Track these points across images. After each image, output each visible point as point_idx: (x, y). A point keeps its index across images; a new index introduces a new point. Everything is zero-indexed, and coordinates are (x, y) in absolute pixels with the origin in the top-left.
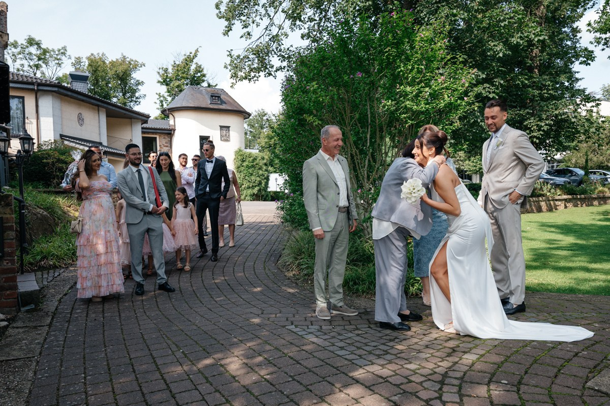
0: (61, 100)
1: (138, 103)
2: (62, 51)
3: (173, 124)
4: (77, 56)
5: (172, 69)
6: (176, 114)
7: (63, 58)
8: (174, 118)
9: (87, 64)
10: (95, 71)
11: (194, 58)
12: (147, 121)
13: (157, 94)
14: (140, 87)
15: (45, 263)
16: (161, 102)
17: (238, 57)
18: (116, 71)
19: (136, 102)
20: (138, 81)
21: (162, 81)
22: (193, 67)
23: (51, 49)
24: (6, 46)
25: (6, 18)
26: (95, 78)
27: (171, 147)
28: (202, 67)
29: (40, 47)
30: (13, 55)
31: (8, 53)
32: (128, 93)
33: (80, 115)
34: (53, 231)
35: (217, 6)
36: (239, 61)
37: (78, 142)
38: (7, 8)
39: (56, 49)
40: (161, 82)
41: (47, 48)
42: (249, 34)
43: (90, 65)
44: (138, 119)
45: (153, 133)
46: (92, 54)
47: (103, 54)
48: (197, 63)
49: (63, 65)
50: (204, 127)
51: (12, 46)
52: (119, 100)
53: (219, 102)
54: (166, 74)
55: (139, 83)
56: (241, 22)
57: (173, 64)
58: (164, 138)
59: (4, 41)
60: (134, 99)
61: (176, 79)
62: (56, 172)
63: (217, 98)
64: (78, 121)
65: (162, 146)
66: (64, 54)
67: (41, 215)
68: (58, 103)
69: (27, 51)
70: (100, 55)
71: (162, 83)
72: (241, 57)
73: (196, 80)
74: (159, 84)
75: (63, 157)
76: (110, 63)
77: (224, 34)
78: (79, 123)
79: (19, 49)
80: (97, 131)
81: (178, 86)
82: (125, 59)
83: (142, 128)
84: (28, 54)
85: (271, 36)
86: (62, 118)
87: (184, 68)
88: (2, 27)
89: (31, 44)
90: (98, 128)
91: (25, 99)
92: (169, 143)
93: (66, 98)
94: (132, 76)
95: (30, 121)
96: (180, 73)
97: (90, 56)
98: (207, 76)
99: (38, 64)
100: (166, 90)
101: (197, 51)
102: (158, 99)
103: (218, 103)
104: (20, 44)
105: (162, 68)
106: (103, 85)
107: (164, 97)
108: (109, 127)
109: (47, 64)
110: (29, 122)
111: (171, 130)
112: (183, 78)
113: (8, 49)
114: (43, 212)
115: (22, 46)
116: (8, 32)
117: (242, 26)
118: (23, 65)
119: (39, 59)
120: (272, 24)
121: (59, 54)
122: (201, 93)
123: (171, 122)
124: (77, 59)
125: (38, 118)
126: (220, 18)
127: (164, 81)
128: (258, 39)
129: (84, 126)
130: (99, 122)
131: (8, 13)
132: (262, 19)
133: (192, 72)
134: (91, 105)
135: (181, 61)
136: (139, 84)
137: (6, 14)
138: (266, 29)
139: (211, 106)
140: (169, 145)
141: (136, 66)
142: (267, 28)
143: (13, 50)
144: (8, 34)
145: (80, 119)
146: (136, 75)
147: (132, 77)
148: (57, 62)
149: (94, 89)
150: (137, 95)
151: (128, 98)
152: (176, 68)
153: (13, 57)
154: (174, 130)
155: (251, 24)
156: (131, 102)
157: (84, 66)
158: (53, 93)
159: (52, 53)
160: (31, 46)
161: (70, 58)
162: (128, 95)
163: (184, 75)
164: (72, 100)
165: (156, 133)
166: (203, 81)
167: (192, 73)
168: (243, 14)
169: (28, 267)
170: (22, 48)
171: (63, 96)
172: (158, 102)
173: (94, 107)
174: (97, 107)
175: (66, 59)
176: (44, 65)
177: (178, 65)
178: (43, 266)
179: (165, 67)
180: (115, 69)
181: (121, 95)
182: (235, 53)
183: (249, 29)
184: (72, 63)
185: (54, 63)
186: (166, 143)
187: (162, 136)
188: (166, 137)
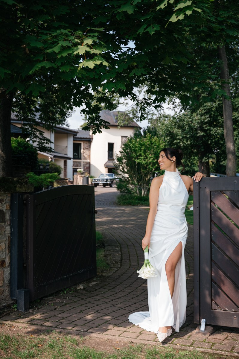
12: (76, 135)
44: (71, 134)
45: (79, 141)
58: (86, 143)
65: (85, 149)
83: (74, 138)
92: (89, 146)
111: (90, 139)
122: (110, 115)
123: (91, 134)
130: (51, 138)
139: (116, 124)
154: (92, 139)
165: (81, 141)
186: (87, 146)
187: (85, 142)
188: (87, 143)
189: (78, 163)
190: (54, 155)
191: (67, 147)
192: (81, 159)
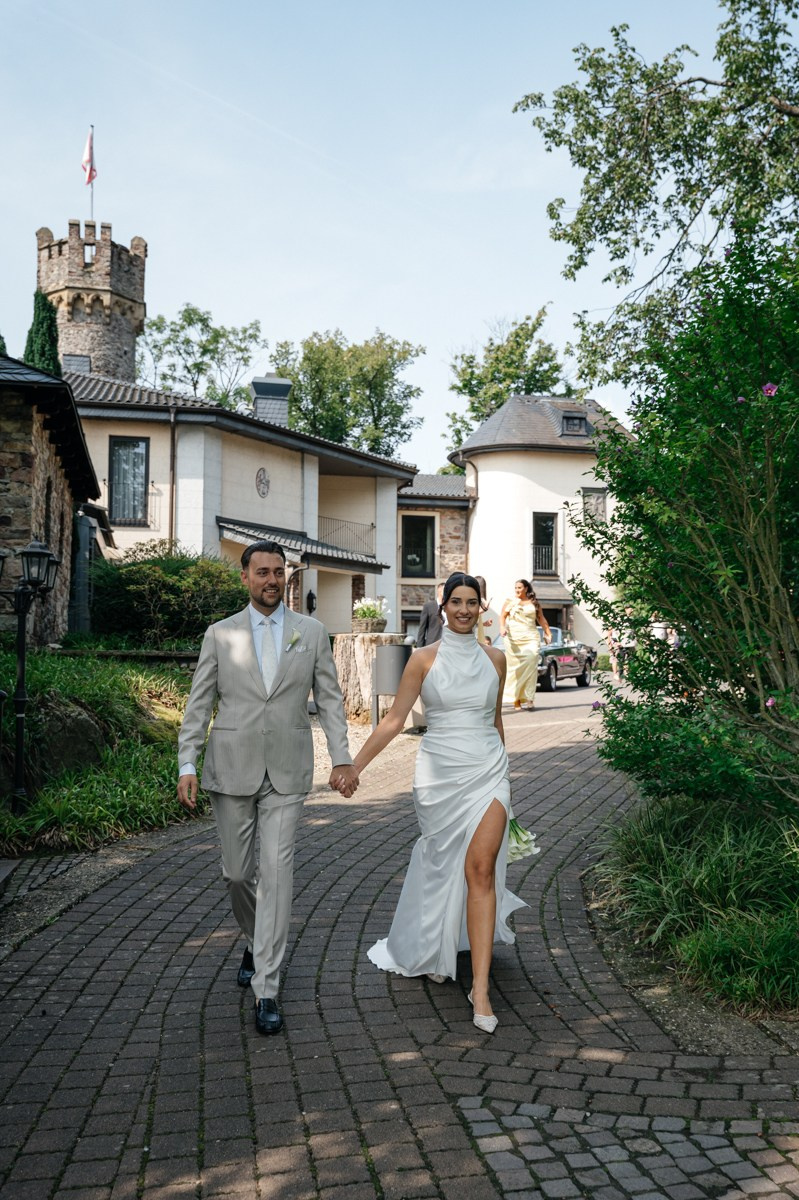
0: (224, 441)
1: (405, 437)
2: (251, 332)
3: (474, 485)
4: (282, 341)
5: (485, 357)
6: (481, 463)
7: (252, 346)
8: (477, 472)
9: (301, 355)
10: (317, 371)
11: (535, 329)
12: (411, 481)
13: (448, 415)
14: (412, 401)
15: (51, 838)
16: (458, 432)
17: (600, 326)
18: (361, 369)
19: (401, 435)
20: (408, 387)
21: (460, 385)
22: (532, 351)
23: (229, 329)
24: (139, 330)
25: (143, 270)
26: (317, 386)
27: (467, 538)
28: (554, 348)
29: (207, 326)
30: (155, 347)
31: (147, 343)
32: (386, 415)
33: (262, 471)
34: (98, 757)
35: (552, 212)
36: (601, 337)
37: (251, 532)
38: (146, 250)
39: (239, 328)
40: (458, 388)
41: (222, 328)
42: (625, 272)
43: (306, 358)
44: (390, 476)
45: (427, 508)
46: (315, 334)
47: (338, 333)
48: (540, 342)
49: (251, 362)
50: (543, 492)
51: (154, 328)
52: (364, 431)
53: (583, 432)
54: (469, 370)
55: (411, 392)
56: (608, 245)
57: (487, 344)
58: (452, 518)
59: (136, 319)
60: (398, 429)
61: (492, 380)
62: (155, 613)
63: (576, 422)
64: (257, 486)
65: (447, 538)
66: (254, 337)
67: (75, 720)
68: (216, 447)
69: (182, 336)
70: (331, 335)
71: (460, 391)
72: (608, 327)
73: (538, 381)
74: (455, 392)
75: (171, 580)
76: (350, 350)
77: (566, 275)
78: (258, 490)
79: (167, 333)
80: (298, 508)
81: (496, 396)
82: (384, 339)
83: (400, 497)
84: (183, 343)
85: (681, 274)
86: (222, 480)
87: (511, 353)
88: (135, 289)
89: (191, 322)
90: (299, 500)
91: (152, 443)
92: (463, 529)
93: (234, 436)
94: (395, 377)
95: (158, 490)
96: (501, 366)
97: (311, 339)
98: (564, 369)
99: (201, 363)
100: (468, 406)
101: (543, 312)
102: (450, 426)
103: (581, 433)
104: (168, 323)
105: (462, 357)
106: (334, 401)
107: (463, 422)
108: (326, 496)
109: (220, 361)
110: (155, 491)
111: (468, 500)
112: (508, 375)
113: (147, 334)
114: (80, 714)
115: (173, 327)
116: (146, 300)
117: (611, 256)
118: (174, 366)
119: (205, 351)
120: (682, 246)
121: (245, 339)
122: (540, 410)
123: (470, 481)
124: (282, 346)
125: (173, 481)
126: (558, 238)
127: (465, 386)
128: (650, 283)
129: (269, 497)
130: (303, 487)
131: (147, 260)
132: (658, 235)
133: (529, 361)
134: (287, 451)
135: (505, 339)
136: (411, 394)
137: (143, 263)
138: (670, 257)
139: (563, 442)
140: (463, 536)
141: (407, 355)
142: (671, 254)
143: (157, 336)
144: (145, 305)
145: (262, 482)
146: (405, 375)
147: (396, 380)
148: (239, 355)
149: (313, 411)
150: (404, 418)
151: (386, 426)
152: (493, 355)
153: (155, 351)
154: (475, 500)
155: (632, 248)
156: (390, 435)
157: (295, 360)
158: (207, 428)
159: (231, 338)
160: (190, 324)
161: (265, 346)
162: (385, 420)
163: (511, 370)
164: (246, 440)
165: (433, 508)
166: (555, 381)
167: (530, 364)
168: (612, 225)
169: (15, 845)
170: (172, 330)
171: (228, 434)
172: (450, 433)
173: (294, 453)
174: (299, 454)
175: (258, 348)
176: (214, 364)
177: (498, 348)
178: (46, 844)
179: (468, 354)
180: (359, 364)
181: (370, 421)
182: (592, 319)
183: (624, 262)
184: (271, 356)
185: (234, 357)
186: (456, 529)
187: (448, 513)
188: (456, 516)
189: (421, 592)
190: (302, 553)
191: (373, 526)
192: (432, 576)
